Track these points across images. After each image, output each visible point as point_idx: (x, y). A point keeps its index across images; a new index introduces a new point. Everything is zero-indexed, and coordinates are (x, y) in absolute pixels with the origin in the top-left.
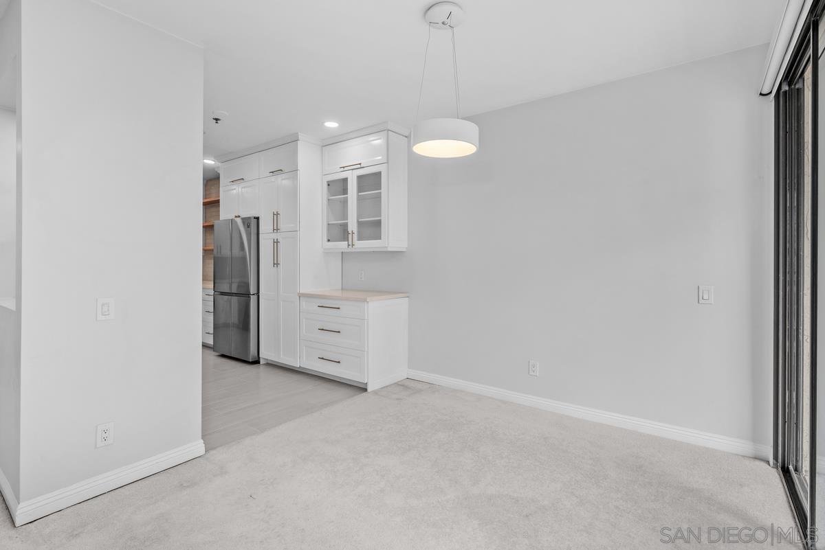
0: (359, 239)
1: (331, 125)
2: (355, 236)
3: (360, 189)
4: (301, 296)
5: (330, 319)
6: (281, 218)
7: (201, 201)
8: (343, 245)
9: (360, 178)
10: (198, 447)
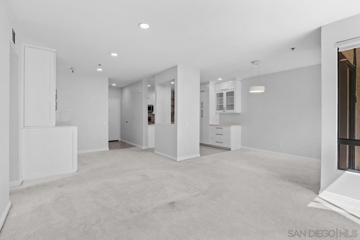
0: (227, 110)
1: (220, 79)
2: (226, 109)
3: (227, 96)
4: (210, 125)
5: (219, 131)
6: (204, 104)
7: (171, 98)
8: (222, 111)
9: (227, 93)
10: (199, 155)
